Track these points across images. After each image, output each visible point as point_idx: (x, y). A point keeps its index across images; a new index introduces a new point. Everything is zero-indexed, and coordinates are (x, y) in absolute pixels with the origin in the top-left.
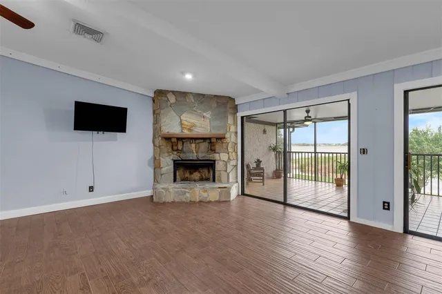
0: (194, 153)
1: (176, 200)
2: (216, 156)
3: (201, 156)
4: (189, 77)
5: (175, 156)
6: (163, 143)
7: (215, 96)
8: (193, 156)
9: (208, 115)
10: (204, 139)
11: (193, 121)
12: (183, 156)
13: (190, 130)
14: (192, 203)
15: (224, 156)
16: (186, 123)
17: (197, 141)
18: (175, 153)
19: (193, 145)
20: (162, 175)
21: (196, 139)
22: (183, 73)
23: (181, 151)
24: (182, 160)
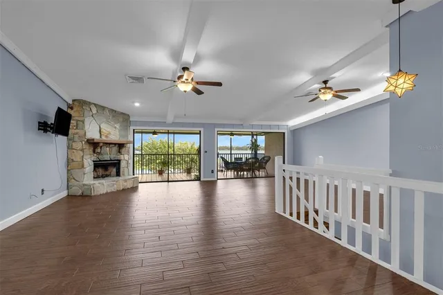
0: (108, 154)
1: (109, 191)
2: (122, 157)
3: (113, 157)
4: (137, 104)
5: (94, 158)
6: (86, 147)
7: (122, 113)
8: (107, 157)
9: (117, 126)
10: (115, 144)
11: (108, 130)
12: (101, 157)
13: (106, 137)
14: (118, 192)
15: (126, 157)
16: (104, 131)
17: (111, 146)
18: (95, 155)
19: (108, 149)
20: (84, 174)
21: (110, 144)
22: (134, 102)
23: (99, 153)
24: (100, 161)
